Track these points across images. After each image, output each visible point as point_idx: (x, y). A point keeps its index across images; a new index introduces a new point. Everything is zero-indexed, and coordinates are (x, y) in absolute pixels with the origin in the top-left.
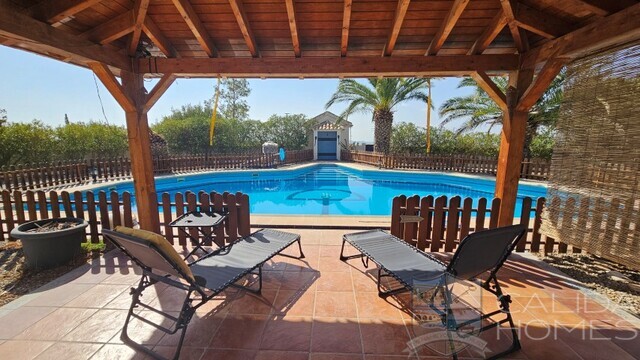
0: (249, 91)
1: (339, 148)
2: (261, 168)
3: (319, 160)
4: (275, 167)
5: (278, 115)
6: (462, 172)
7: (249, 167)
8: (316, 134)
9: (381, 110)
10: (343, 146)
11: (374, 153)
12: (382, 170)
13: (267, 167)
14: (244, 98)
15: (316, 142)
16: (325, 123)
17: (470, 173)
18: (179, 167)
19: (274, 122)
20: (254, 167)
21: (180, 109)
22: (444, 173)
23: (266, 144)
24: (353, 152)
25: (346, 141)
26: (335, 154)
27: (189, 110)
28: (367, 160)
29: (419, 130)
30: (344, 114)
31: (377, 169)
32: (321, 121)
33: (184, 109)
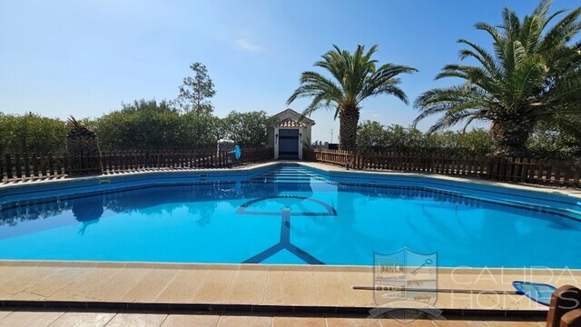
0: (214, 92)
1: (301, 146)
2: (212, 167)
3: (279, 159)
4: (229, 166)
5: (237, 112)
6: (442, 174)
7: (199, 167)
8: (277, 132)
9: (347, 106)
10: (305, 144)
11: (339, 152)
12: (351, 171)
13: (220, 167)
14: (208, 99)
15: (277, 141)
16: (287, 120)
17: (453, 175)
18: (116, 165)
19: (233, 119)
20: (204, 167)
21: (133, 104)
22: (422, 175)
23: (221, 141)
24: (316, 150)
25: (309, 139)
26: (297, 153)
27: (142, 105)
28: (331, 160)
29: (384, 128)
30: (307, 112)
31: (343, 170)
32: (282, 118)
33: (136, 104)
